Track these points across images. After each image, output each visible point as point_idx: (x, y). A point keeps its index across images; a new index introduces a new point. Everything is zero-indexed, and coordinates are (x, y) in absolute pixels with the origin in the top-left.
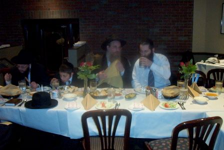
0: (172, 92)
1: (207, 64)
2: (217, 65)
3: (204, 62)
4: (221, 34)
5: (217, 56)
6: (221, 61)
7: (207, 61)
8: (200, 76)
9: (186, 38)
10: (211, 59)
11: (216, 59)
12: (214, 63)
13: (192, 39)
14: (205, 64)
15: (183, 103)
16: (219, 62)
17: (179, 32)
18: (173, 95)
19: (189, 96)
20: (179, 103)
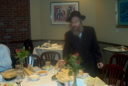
0: (11, 74)
1: (43, 48)
2: (49, 48)
3: (40, 47)
4: (51, 25)
5: (50, 41)
6: (52, 45)
7: (42, 46)
8: (36, 58)
9: (26, 29)
10: (45, 44)
11: (49, 44)
12: (47, 47)
13: (30, 29)
14: (41, 48)
15: (20, 83)
16: (51, 46)
17: (20, 24)
18: (11, 77)
19: (25, 75)
20: (17, 83)
